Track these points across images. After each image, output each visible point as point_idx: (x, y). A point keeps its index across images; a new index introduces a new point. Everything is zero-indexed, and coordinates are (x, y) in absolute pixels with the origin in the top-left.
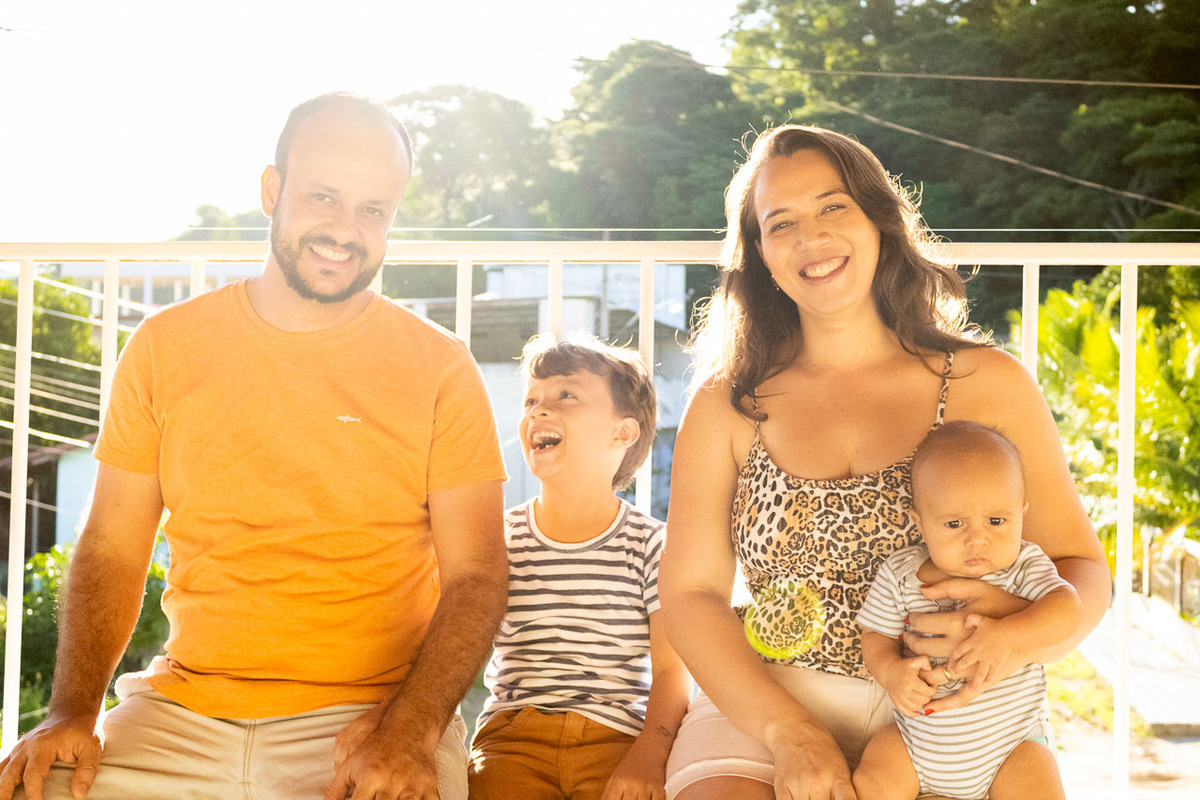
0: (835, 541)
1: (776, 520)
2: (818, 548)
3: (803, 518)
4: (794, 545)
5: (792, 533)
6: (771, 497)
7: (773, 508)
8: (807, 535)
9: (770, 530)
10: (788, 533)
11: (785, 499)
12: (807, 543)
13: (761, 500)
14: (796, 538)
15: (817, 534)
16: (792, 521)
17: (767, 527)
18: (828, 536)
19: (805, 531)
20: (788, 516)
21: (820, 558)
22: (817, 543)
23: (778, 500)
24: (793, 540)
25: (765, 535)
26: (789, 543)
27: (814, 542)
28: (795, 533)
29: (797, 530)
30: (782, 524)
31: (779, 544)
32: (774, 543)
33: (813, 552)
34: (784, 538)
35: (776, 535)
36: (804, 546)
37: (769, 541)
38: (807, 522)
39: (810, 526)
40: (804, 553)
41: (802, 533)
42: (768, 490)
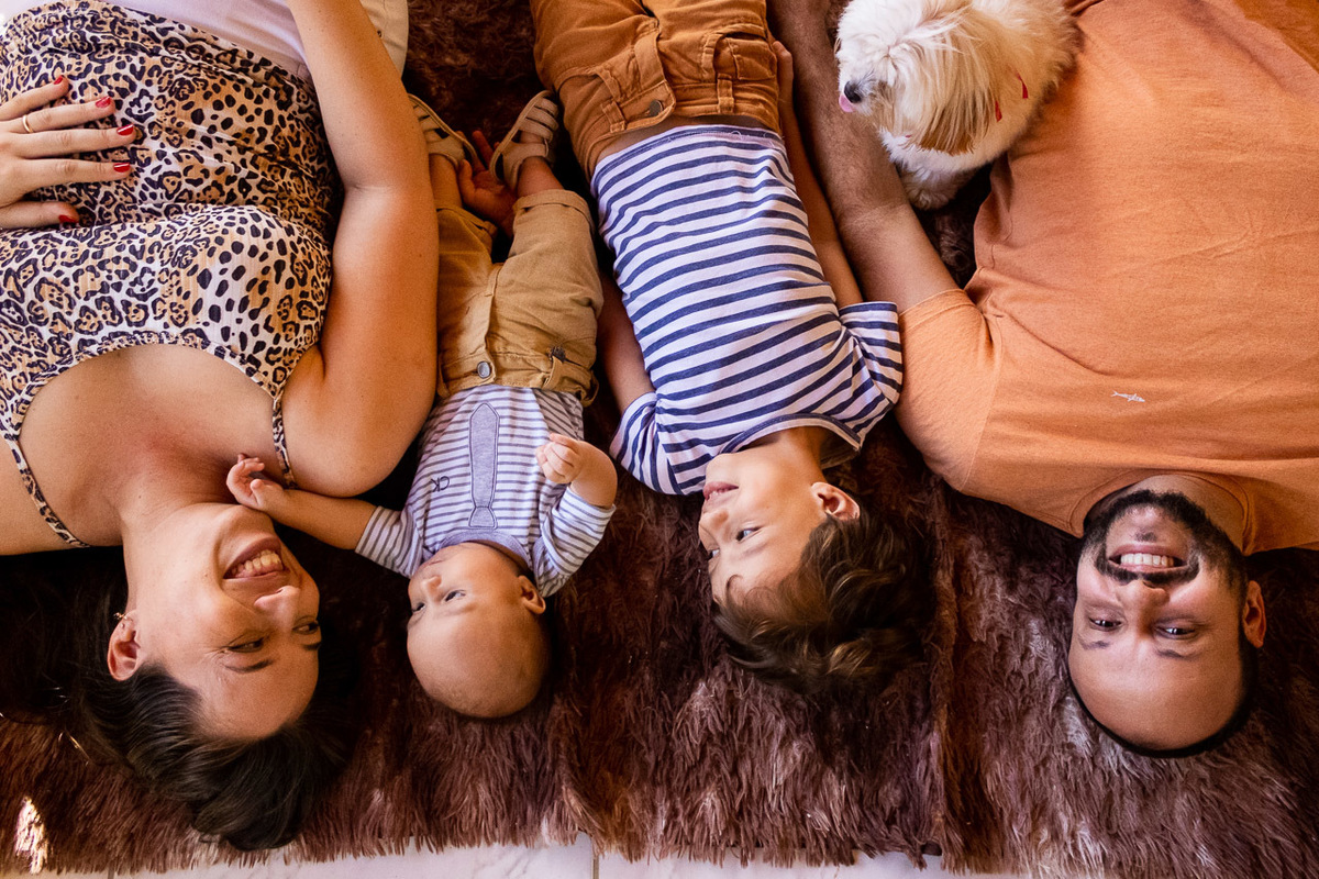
0: (133, 258)
1: (214, 285)
2: (156, 248)
3: (175, 288)
4: (189, 252)
5: (190, 267)
6: (228, 318)
7: (221, 302)
8: (169, 266)
9: (223, 272)
10: (195, 268)
11: (204, 315)
12: (171, 254)
13: (245, 316)
14: (184, 262)
15: (156, 266)
16: (190, 283)
17: (228, 276)
18: (142, 264)
19: (172, 270)
20: (197, 292)
21: (157, 237)
22: (156, 255)
23: (215, 313)
24: (189, 258)
25: (231, 266)
26: (195, 253)
27: (161, 257)
28: (185, 267)
29: (183, 272)
30: (204, 279)
31: (211, 253)
32: (217, 254)
33: (164, 243)
34: (202, 261)
35: (214, 266)
36: (174, 250)
37: (225, 258)
38: (170, 282)
39: (165, 277)
40: (177, 242)
41: (176, 268)
42: (236, 329)
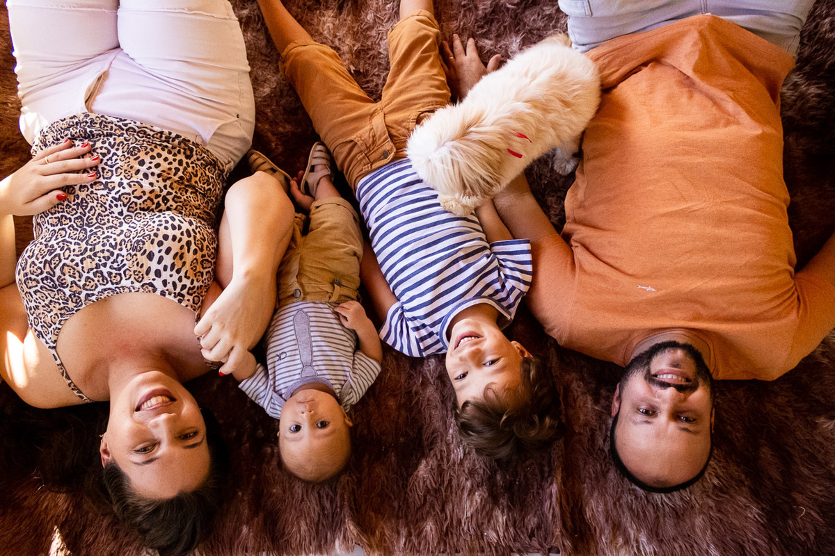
0: (111, 249)
1: (156, 259)
2: (123, 243)
3: (136, 263)
4: (140, 243)
5: (142, 251)
6: (165, 275)
7: (161, 267)
8: (131, 251)
9: (160, 251)
10: (145, 251)
11: (152, 275)
12: (131, 245)
13: (174, 272)
14: (138, 248)
15: (124, 252)
16: (143, 259)
17: (163, 253)
18: (116, 252)
19: (133, 253)
20: (147, 263)
21: (122, 237)
22: (124, 246)
23: (158, 273)
24: (141, 246)
25: (164, 248)
26: (144, 244)
27: (126, 247)
28: (139, 251)
29: (139, 254)
30: (150, 256)
31: (152, 242)
32: (156, 243)
33: (127, 240)
34: (148, 247)
35: (155, 249)
36: (133, 243)
37: (160, 244)
38: (132, 260)
39: (129, 257)
40: (134, 238)
41: (135, 252)
42: (170, 280)
